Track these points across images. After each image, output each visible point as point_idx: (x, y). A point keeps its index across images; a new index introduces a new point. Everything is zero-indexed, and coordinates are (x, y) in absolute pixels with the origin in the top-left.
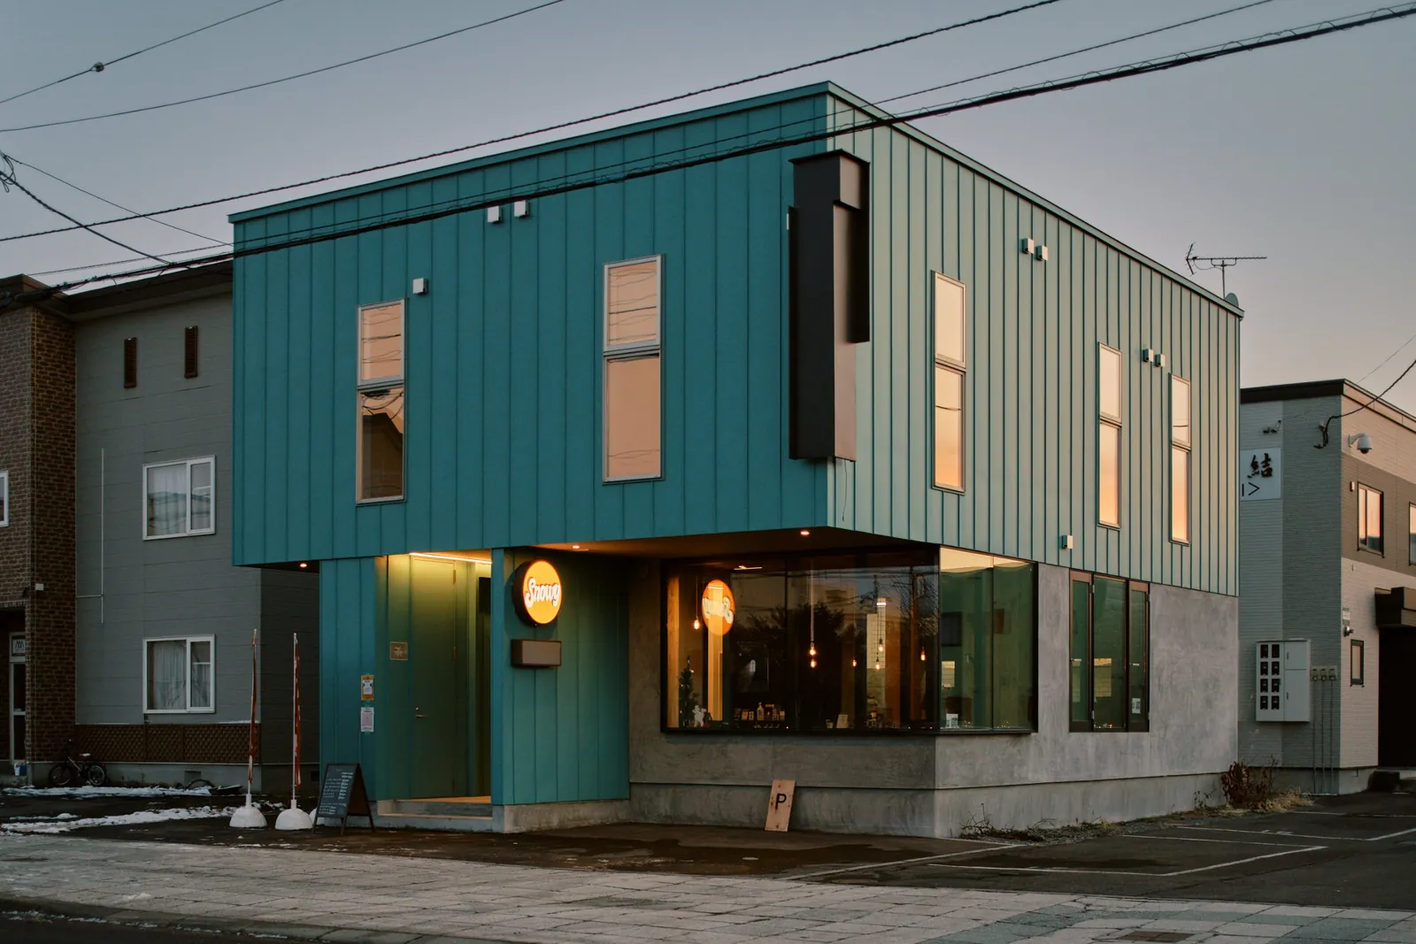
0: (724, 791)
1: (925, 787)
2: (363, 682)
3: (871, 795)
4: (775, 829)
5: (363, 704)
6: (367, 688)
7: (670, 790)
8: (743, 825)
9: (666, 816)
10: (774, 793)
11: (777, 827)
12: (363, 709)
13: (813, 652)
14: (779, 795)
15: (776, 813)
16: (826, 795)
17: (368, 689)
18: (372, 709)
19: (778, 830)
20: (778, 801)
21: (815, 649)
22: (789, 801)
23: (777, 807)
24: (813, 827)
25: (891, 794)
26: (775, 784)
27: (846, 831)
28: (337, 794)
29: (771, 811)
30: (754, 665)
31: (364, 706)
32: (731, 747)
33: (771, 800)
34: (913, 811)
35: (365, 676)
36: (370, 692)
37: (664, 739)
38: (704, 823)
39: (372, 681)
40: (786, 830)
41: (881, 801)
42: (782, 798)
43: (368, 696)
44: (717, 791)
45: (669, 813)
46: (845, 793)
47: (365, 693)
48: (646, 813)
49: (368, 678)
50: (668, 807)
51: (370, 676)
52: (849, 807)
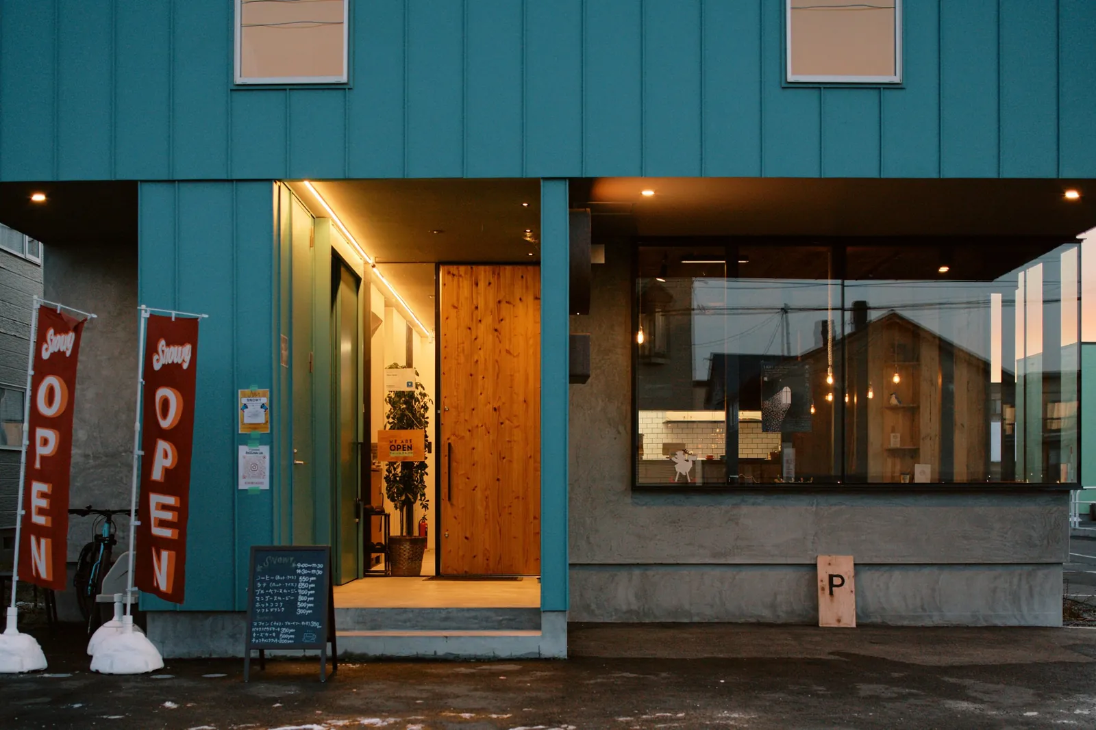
0: (729, 572)
1: (1053, 560)
2: (244, 401)
3: (968, 573)
4: (835, 625)
5: (245, 440)
6: (253, 411)
7: (637, 572)
8: (762, 620)
9: (630, 612)
10: (823, 574)
11: (839, 621)
12: (243, 450)
13: (830, 380)
14: (831, 577)
15: (832, 601)
16: (897, 574)
17: (256, 415)
18: (265, 450)
19: (842, 625)
20: (831, 585)
21: (834, 376)
22: (850, 584)
23: (831, 593)
24: (878, 620)
25: (999, 570)
26: (822, 562)
27: (928, 623)
28: (292, 605)
29: (823, 599)
30: (789, 394)
31: (245, 444)
32: (745, 509)
33: (820, 584)
34: (1031, 595)
35: (247, 391)
36: (261, 418)
37: (628, 500)
38: (696, 619)
39: (264, 400)
40: (854, 625)
41: (983, 578)
42: (837, 581)
43: (255, 426)
44: (717, 572)
45: (634, 607)
46: (926, 571)
47: (247, 420)
48: (593, 606)
49: (254, 395)
50: (632, 599)
51: (261, 391)
52: (933, 590)
